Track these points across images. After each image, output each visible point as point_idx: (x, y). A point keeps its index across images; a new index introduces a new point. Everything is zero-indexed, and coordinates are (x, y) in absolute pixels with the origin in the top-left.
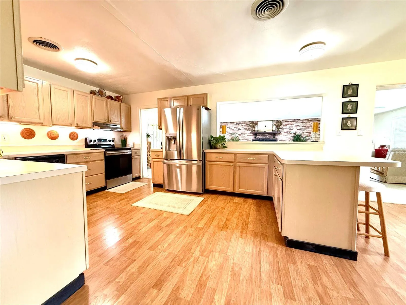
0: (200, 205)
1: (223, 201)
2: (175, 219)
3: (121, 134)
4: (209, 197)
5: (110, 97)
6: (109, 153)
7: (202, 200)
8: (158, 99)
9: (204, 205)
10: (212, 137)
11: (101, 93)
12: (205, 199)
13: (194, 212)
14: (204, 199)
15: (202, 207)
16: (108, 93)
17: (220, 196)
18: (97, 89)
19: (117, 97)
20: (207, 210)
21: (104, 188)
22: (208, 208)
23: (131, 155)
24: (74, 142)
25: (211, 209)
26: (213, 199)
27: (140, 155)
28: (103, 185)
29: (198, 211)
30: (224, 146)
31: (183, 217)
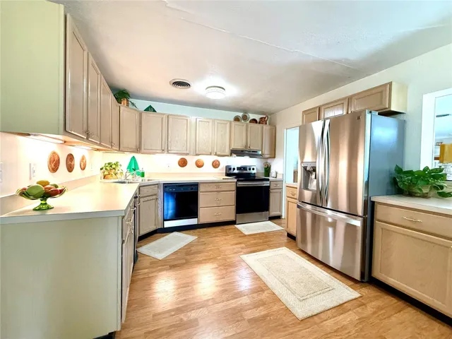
0: (341, 308)
1: (410, 329)
2: (272, 315)
3: (264, 161)
4: (376, 298)
5: (254, 121)
6: (241, 184)
7: (354, 297)
8: (304, 112)
9: (350, 312)
10: (399, 170)
11: (245, 118)
12: (360, 299)
13: (316, 318)
14: (361, 297)
15: (342, 316)
16: (252, 116)
17: (410, 309)
18: (240, 114)
19: (261, 118)
20: (349, 332)
21: (233, 223)
22: (355, 326)
23: (269, 187)
24: (216, 170)
25: (363, 333)
26: (382, 309)
27: (282, 189)
28: (232, 218)
29: (325, 322)
30: (440, 191)
31: (287, 319)
